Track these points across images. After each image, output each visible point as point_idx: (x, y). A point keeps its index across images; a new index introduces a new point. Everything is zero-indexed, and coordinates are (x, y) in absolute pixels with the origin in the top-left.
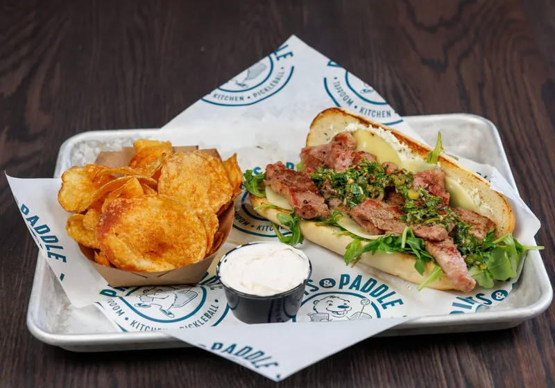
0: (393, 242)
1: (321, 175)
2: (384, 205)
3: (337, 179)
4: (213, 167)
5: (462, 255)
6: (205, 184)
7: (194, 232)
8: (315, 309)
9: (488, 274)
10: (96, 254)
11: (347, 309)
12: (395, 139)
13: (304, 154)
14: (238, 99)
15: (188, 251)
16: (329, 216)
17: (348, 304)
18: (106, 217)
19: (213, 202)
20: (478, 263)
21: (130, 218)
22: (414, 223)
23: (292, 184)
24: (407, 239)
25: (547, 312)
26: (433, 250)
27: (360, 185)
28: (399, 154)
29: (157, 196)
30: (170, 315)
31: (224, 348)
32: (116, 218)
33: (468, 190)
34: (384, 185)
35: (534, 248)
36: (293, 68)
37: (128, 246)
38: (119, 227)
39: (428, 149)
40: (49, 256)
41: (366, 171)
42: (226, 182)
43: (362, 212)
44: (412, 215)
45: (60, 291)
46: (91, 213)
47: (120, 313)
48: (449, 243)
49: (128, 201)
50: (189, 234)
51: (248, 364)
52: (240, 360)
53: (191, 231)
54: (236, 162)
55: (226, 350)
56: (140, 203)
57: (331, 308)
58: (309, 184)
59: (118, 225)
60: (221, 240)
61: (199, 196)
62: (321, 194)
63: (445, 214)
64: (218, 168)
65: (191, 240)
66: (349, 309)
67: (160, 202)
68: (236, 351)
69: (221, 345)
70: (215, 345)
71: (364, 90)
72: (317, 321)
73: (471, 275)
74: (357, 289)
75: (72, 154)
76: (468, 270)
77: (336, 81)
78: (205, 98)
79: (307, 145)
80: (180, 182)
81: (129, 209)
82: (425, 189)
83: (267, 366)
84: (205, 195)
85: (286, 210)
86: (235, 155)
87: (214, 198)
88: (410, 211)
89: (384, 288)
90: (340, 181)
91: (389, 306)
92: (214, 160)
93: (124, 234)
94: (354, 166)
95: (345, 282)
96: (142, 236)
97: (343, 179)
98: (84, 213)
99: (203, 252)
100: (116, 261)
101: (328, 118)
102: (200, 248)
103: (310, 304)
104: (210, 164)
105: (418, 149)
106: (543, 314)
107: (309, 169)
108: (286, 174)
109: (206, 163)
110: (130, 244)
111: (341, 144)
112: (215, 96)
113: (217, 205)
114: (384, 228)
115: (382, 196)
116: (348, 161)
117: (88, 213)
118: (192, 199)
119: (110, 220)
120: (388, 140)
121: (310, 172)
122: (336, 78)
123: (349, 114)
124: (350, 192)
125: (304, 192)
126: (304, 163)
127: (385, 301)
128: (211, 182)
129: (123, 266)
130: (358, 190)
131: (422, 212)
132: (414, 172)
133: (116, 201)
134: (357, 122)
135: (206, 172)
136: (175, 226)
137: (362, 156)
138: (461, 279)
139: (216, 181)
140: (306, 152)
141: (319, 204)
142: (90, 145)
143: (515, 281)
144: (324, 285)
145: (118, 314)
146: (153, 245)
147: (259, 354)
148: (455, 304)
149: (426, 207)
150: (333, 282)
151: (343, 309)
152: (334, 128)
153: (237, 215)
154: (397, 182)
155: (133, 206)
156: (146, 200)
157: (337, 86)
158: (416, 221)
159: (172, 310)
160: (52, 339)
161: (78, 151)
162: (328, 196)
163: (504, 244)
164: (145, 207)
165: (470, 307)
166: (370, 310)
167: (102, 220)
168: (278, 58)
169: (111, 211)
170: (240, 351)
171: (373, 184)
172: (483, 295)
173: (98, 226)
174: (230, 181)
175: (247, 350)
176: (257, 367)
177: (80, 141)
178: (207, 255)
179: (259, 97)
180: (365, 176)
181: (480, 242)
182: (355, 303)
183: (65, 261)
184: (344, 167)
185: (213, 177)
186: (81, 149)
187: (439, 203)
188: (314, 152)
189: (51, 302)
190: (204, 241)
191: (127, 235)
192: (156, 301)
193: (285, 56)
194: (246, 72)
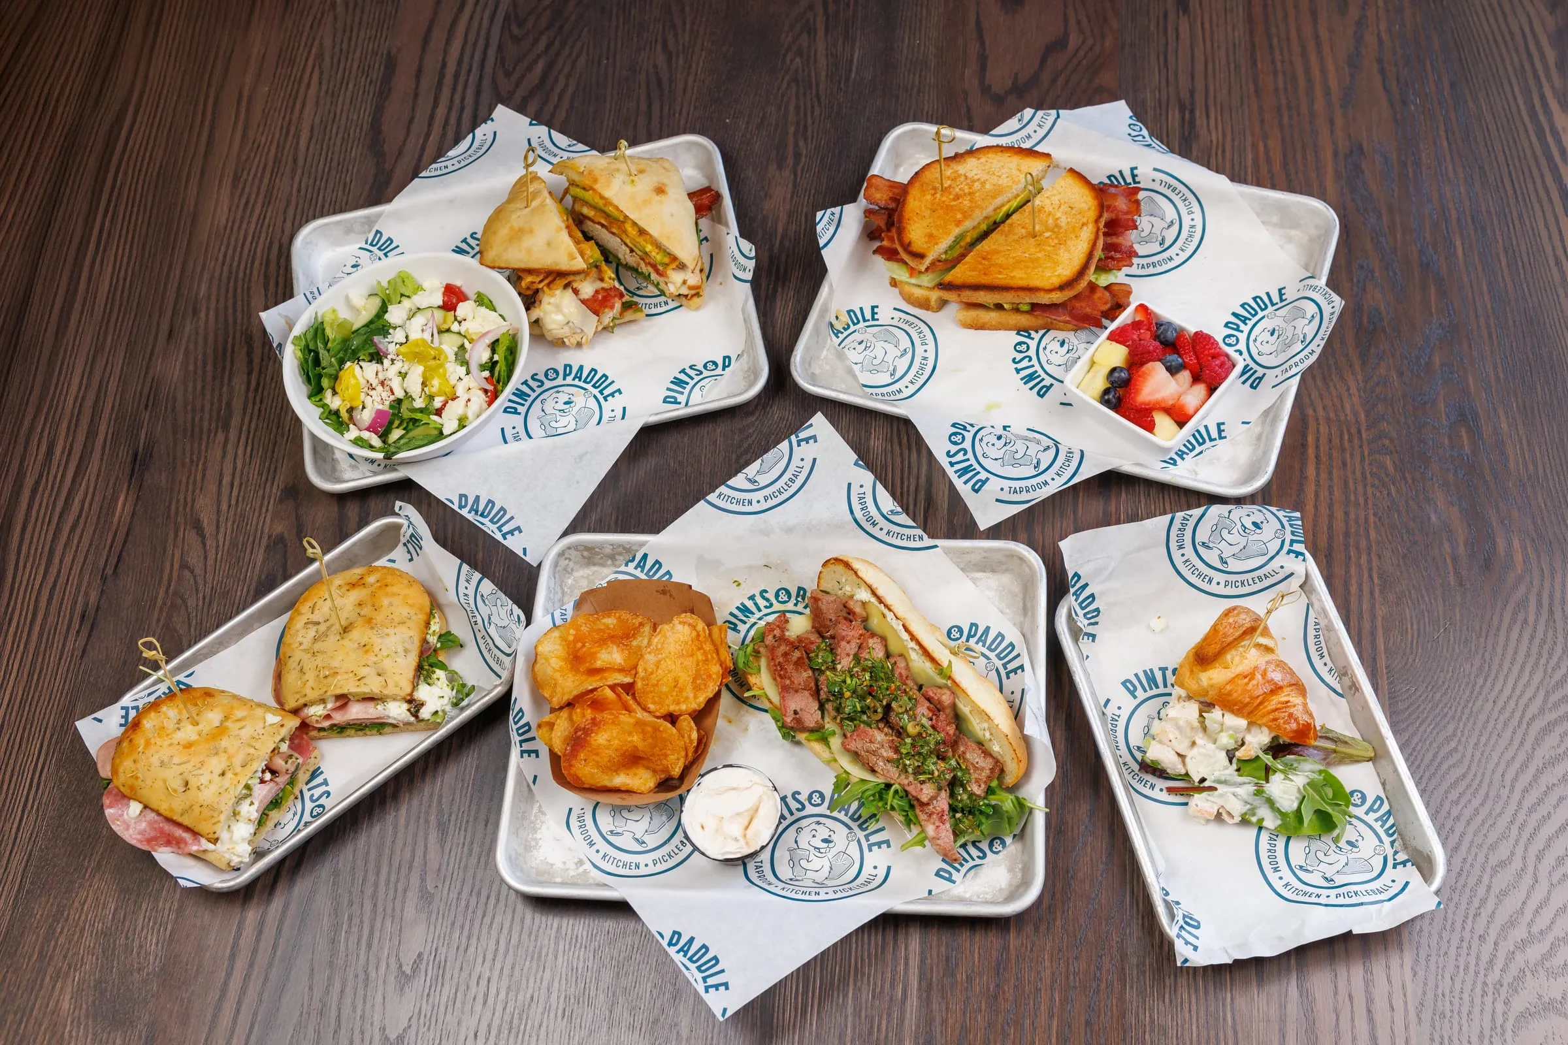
1: (820, 662)
4: (702, 640)
6: (690, 672)
7: (671, 745)
11: (830, 845)
12: (906, 636)
13: (812, 601)
14: (747, 502)
15: (664, 762)
16: (821, 728)
17: (833, 837)
18: (573, 742)
19: (699, 693)
21: (601, 739)
23: (786, 673)
26: (921, 817)
27: (858, 697)
28: (910, 651)
30: (645, 846)
32: (585, 740)
33: (978, 721)
35: (1039, 808)
36: (814, 461)
39: (939, 663)
40: (521, 757)
41: (868, 678)
42: (714, 662)
43: (853, 746)
44: (905, 765)
46: (564, 715)
47: (591, 844)
49: (599, 717)
53: (667, 744)
56: (611, 720)
57: (814, 842)
58: (805, 675)
59: (587, 748)
60: (705, 742)
61: (681, 690)
62: (817, 692)
65: (669, 752)
66: (833, 845)
71: (892, 512)
74: (846, 814)
78: (708, 498)
79: (817, 587)
80: (659, 677)
81: (600, 727)
82: (928, 720)
84: (689, 687)
87: (700, 688)
90: (836, 693)
91: (875, 849)
92: (705, 627)
93: (594, 757)
96: (614, 755)
98: (558, 710)
99: (681, 763)
101: (841, 568)
102: (679, 759)
103: (792, 832)
104: (698, 636)
105: (929, 656)
108: (784, 647)
109: (694, 635)
111: (848, 618)
112: (719, 496)
113: (703, 697)
114: (875, 769)
115: (880, 714)
116: (852, 649)
117: (561, 713)
118: (674, 692)
119: (578, 743)
120: (899, 633)
121: (812, 643)
122: (862, 487)
123: (861, 578)
125: (797, 691)
127: (872, 839)
128: (698, 665)
130: (854, 706)
131: (916, 761)
134: (869, 592)
135: (692, 652)
136: (650, 741)
137: (870, 641)
139: (704, 664)
140: (815, 598)
141: (811, 714)
143: (1017, 832)
144: (813, 801)
145: (588, 846)
146: (625, 760)
149: (921, 754)
151: (827, 845)
152: (847, 580)
155: (605, 723)
156: (617, 717)
157: (861, 498)
159: (645, 838)
162: (825, 696)
166: (854, 850)
168: (799, 444)
169: (580, 733)
171: (873, 698)
172: (979, 842)
174: (719, 660)
179: (770, 503)
180: (866, 686)
182: (841, 836)
183: (538, 756)
184: (848, 654)
185: (700, 657)
187: (940, 743)
188: (823, 606)
190: (683, 754)
191: (597, 758)
192: (631, 825)
193: (807, 440)
194: (759, 461)
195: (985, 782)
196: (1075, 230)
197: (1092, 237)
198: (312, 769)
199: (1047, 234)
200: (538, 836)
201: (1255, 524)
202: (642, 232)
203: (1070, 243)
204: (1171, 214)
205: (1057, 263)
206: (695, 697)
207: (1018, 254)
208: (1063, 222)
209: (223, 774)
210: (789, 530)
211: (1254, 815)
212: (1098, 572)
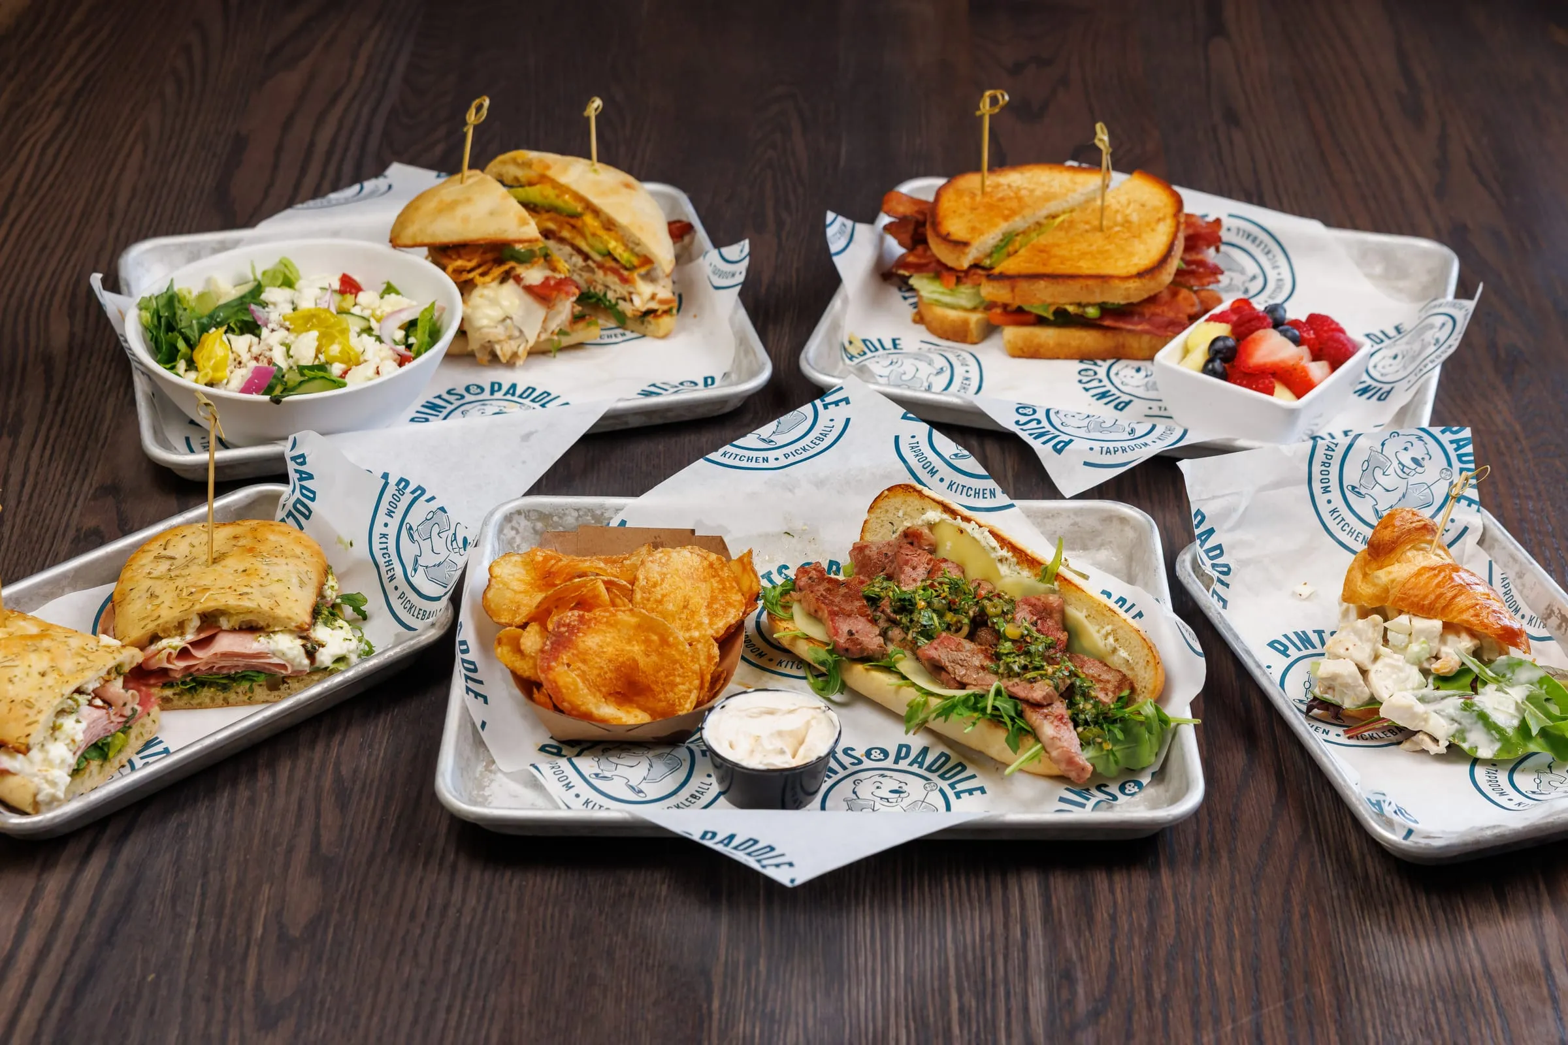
0: (976, 703)
1: (877, 590)
2: (968, 645)
3: (900, 600)
4: (716, 570)
5: (1076, 726)
6: (704, 596)
7: (682, 667)
8: (854, 792)
9: (1111, 757)
10: (535, 690)
11: (902, 795)
12: (994, 543)
13: (856, 553)
14: (761, 460)
15: (671, 695)
16: (884, 655)
17: (905, 788)
18: (554, 638)
19: (716, 620)
20: (1099, 740)
21: (590, 641)
22: (1009, 676)
23: (832, 602)
24: (995, 700)
25: (1196, 814)
26: (1034, 717)
27: (934, 611)
28: (999, 565)
29: (631, 610)
30: (641, 795)
31: (718, 838)
32: (570, 640)
33: (1097, 628)
34: (971, 613)
35: (1186, 722)
36: (848, 420)
37: (584, 682)
38: (573, 654)
39: (1042, 561)
40: (467, 693)
41: (947, 590)
42: (735, 590)
43: (933, 653)
44: (1008, 664)
45: (479, 743)
46: (533, 628)
47: (569, 787)
48: (1060, 708)
49: (587, 615)
50: (674, 670)
51: (752, 863)
52: (740, 856)
53: (678, 666)
54: (751, 563)
55: (721, 842)
56: (605, 619)
57: (879, 793)
58: (858, 604)
59: (572, 651)
60: (722, 682)
61: (693, 613)
62: (874, 621)
63: (1058, 664)
64: (722, 570)
65: (678, 680)
66: (906, 795)
67: (634, 620)
68: (735, 843)
69: (714, 835)
70: (706, 833)
71: (956, 455)
72: (857, 810)
73: (1084, 758)
74: (921, 767)
75: (501, 531)
76: (1083, 750)
77: (914, 440)
78: (710, 456)
79: (862, 538)
80: (664, 592)
81: (589, 627)
82: (1032, 624)
83: (777, 866)
84: (703, 611)
85: (822, 642)
86: (750, 552)
87: (717, 616)
88: (1004, 658)
89: (960, 768)
90: (907, 603)
91: (965, 796)
92: (718, 559)
93: (580, 665)
94: (929, 582)
95: (903, 754)
96: (606, 669)
97: (910, 600)
98: (524, 626)
99: (693, 697)
100: (565, 704)
101: (897, 500)
102: (690, 691)
103: (848, 784)
104: (711, 565)
105: (1027, 560)
106: (1190, 817)
107: (862, 578)
108: (826, 585)
109: (706, 563)
110: (588, 680)
111: (912, 544)
112: (725, 454)
113: (721, 625)
114: (965, 680)
115: (966, 630)
116: (921, 572)
117: (528, 629)
118: (684, 616)
119: (560, 642)
120: (983, 543)
121: (862, 582)
122: (913, 437)
123: (928, 497)
124: (918, 622)
125: (849, 616)
126: (856, 566)
127: (960, 787)
128: (712, 591)
129: (574, 713)
130: (931, 619)
131: (1022, 660)
132: (1018, 598)
133: (570, 614)
134: (940, 509)
135: (705, 578)
136: (654, 658)
137: (943, 565)
138: (1071, 762)
139: (721, 591)
140: (859, 550)
141: (871, 638)
142: (527, 517)
143: (1156, 768)
144: (872, 757)
145: (565, 788)
146: (620, 682)
147: (768, 849)
148: (1062, 800)
149: (1028, 653)
150: (886, 754)
151: (897, 795)
152: (905, 514)
153: (748, 641)
154: (991, 610)
155: (595, 625)
156: (614, 615)
157: (914, 448)
158: (1012, 674)
159: (643, 787)
160: (472, 813)
161: (510, 525)
162: (886, 625)
163: (1140, 713)
164: (611, 625)
165: (1083, 806)
166: (936, 799)
167: (548, 643)
168: (826, 407)
169: (563, 629)
170: (740, 845)
171: (956, 611)
172: (1106, 786)
173: (542, 651)
174: (740, 590)
175: (751, 842)
176: (764, 867)
177: (512, 511)
178: (699, 703)
179: (792, 459)
180: (944, 598)
181: (1106, 709)
182: (915, 787)
183: (486, 702)
184: (914, 580)
185: (715, 585)
186: (514, 523)
187: (1050, 647)
188: (873, 552)
189: (468, 759)
190: (697, 682)
191: (583, 667)
192: (622, 770)
193: (836, 403)
194: (775, 422)
195: (1114, 692)
196: (1150, 225)
197: (1173, 229)
198: (147, 737)
199: (1117, 229)
200: (487, 793)
201: (1414, 460)
202: (610, 225)
203: (1144, 236)
204: (1251, 268)
205: (1131, 254)
206: (711, 624)
207: (1084, 246)
208: (1135, 218)
209: (43, 675)
210: (820, 484)
211: (1464, 740)
212: (1227, 513)
